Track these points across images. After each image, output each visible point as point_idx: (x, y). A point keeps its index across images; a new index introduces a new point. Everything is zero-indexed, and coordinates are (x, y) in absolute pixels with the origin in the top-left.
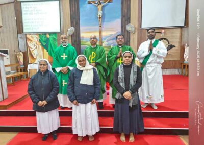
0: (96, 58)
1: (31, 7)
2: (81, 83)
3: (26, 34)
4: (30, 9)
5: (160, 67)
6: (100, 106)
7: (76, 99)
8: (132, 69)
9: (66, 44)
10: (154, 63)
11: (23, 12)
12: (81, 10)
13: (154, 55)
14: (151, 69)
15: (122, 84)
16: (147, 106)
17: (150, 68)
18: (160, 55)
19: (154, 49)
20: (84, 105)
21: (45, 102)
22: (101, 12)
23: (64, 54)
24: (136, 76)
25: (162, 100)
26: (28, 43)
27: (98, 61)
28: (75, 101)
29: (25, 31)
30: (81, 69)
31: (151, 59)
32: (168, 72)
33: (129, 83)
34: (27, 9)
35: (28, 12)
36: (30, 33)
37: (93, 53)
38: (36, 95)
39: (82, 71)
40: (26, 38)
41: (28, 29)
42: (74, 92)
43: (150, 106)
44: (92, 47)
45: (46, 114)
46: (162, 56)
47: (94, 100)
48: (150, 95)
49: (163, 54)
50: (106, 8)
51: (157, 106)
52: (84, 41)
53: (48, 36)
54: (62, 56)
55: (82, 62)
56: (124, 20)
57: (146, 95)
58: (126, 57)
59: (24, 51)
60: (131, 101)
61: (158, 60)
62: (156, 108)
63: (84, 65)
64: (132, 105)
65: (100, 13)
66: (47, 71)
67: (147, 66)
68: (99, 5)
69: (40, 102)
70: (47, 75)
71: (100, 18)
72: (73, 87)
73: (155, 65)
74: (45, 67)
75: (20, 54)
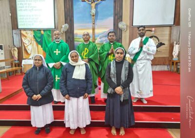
0: (89, 55)
1: (25, 4)
2: (73, 77)
3: (21, 30)
4: (25, 6)
5: (149, 63)
6: (92, 100)
7: (68, 94)
8: (124, 65)
9: (59, 40)
10: (144, 59)
11: (18, 9)
12: (75, 7)
13: (144, 52)
14: (141, 66)
15: (114, 80)
17: (140, 64)
18: (150, 52)
19: (144, 46)
20: (76, 99)
21: (39, 96)
22: (95, 10)
23: (57, 50)
24: (127, 72)
25: (151, 95)
27: (91, 57)
28: (67, 96)
29: (20, 27)
30: (74, 65)
31: (141, 55)
32: (158, 68)
34: (22, 6)
35: (23, 9)
36: (25, 29)
37: (86, 49)
38: (31, 89)
39: (74, 67)
40: (21, 34)
41: (23, 25)
42: (66, 87)
43: (140, 101)
44: (85, 43)
45: (40, 107)
46: (152, 53)
47: (86, 94)
48: (140, 90)
49: (153, 51)
50: (99, 6)
51: (146, 100)
52: (77, 38)
53: (42, 32)
54: (55, 52)
55: (75, 58)
56: (116, 18)
57: (136, 90)
58: (118, 53)
59: (19, 47)
60: (122, 96)
61: (148, 57)
62: (145, 102)
63: (76, 61)
64: (123, 100)
65: (93, 11)
66: (42, 66)
67: (137, 62)
68: (92, 3)
69: (35, 96)
70: (42, 70)
71: (93, 16)
72: (66, 81)
73: (145, 61)
74: (40, 62)
75: (14, 49)
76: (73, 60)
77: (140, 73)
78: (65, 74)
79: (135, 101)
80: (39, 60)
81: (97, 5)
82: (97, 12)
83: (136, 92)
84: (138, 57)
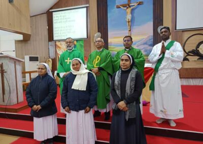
0: (100, 63)
1: (61, 16)
2: (72, 88)
3: (56, 41)
4: (60, 18)
5: (177, 73)
7: (68, 106)
9: (71, 48)
10: (168, 68)
11: (54, 21)
12: (109, 15)
13: (168, 59)
14: (164, 76)
15: (118, 92)
16: (163, 122)
17: (163, 75)
18: (174, 59)
19: (167, 51)
20: (76, 112)
21: (39, 107)
22: (130, 15)
23: (69, 58)
24: (133, 83)
25: (181, 116)
26: (57, 50)
27: (101, 66)
28: (67, 108)
29: (55, 38)
30: (74, 74)
31: (164, 63)
33: (125, 91)
34: (57, 18)
35: (58, 21)
36: (59, 41)
37: (98, 56)
39: (76, 75)
40: (56, 45)
41: (57, 36)
44: (98, 51)
45: (41, 119)
46: (177, 60)
47: (88, 108)
48: (164, 109)
50: (136, 11)
51: (176, 122)
52: (112, 47)
54: (66, 61)
55: (75, 66)
57: (159, 108)
59: (53, 58)
60: (128, 113)
61: (173, 65)
62: (173, 124)
63: (77, 69)
65: (129, 17)
67: (159, 72)
68: (127, 8)
69: (35, 106)
70: (45, 79)
71: (129, 22)
72: (67, 92)
73: (169, 71)
74: (43, 71)
75: (49, 61)
76: (74, 69)
77: (162, 85)
78: (66, 84)
79: (159, 122)
80: (42, 69)
81: (132, 10)
82: (133, 18)
83: (159, 111)
84: (160, 65)
